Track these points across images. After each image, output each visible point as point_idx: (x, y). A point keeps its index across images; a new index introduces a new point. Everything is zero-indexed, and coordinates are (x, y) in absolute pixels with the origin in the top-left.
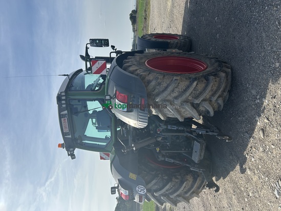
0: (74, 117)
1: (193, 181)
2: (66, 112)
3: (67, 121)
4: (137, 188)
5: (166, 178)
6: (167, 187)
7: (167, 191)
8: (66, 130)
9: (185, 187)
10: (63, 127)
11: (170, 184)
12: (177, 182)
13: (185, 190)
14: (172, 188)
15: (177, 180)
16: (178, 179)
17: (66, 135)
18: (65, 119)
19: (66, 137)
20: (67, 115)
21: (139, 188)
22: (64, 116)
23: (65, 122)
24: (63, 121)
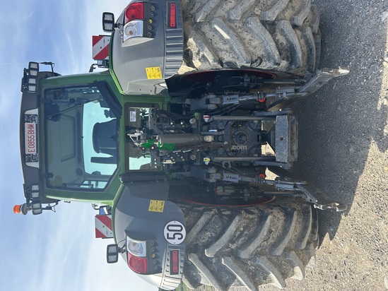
0: (51, 123)
1: (285, 221)
2: (35, 112)
3: (35, 129)
4: (166, 231)
5: (228, 213)
6: (232, 228)
7: (232, 241)
8: (32, 149)
9: (270, 231)
10: (26, 142)
11: (237, 219)
12: (252, 219)
13: (271, 241)
14: (242, 232)
15: (251, 216)
16: (252, 213)
17: (29, 161)
18: (32, 126)
19: (29, 164)
20: (36, 118)
21: (170, 228)
22: (31, 118)
23: (31, 132)
24: (27, 129)
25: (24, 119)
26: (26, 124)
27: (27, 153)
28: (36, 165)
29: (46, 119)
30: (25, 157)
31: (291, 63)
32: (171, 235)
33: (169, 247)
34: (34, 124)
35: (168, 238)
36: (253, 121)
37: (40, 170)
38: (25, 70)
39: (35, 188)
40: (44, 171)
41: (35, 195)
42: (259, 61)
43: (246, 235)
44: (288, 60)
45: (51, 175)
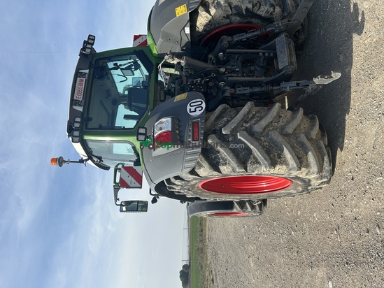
2: (87, 71)
3: (84, 83)
7: (246, 122)
8: (79, 97)
10: (76, 91)
13: (282, 124)
17: (75, 105)
18: (82, 80)
19: (75, 108)
20: (87, 76)
21: (192, 105)
22: (83, 75)
23: (80, 84)
24: (78, 82)
25: (77, 74)
26: (78, 79)
27: (75, 98)
28: (80, 109)
29: (94, 77)
30: (73, 102)
31: (283, 11)
32: (193, 109)
33: (191, 119)
34: (84, 79)
35: (190, 112)
36: (258, 53)
37: (82, 113)
38: (85, 42)
39: (78, 120)
40: (85, 116)
41: (77, 125)
42: (258, 5)
43: (258, 117)
44: (280, 8)
45: (91, 119)
